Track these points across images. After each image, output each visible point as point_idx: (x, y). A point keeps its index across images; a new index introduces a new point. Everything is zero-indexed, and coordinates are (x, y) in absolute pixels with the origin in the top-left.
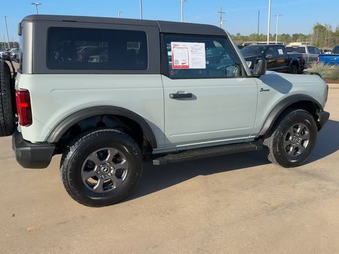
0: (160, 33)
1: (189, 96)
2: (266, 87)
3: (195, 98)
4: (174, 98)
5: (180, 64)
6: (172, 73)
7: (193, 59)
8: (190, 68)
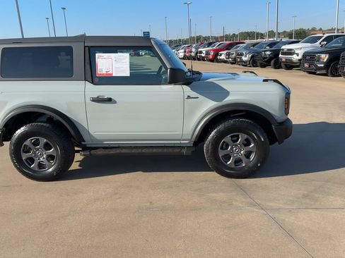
0: (85, 47)
1: (110, 100)
2: (193, 94)
3: (115, 102)
4: (93, 101)
5: (104, 72)
6: (96, 80)
7: (116, 68)
8: (114, 75)
